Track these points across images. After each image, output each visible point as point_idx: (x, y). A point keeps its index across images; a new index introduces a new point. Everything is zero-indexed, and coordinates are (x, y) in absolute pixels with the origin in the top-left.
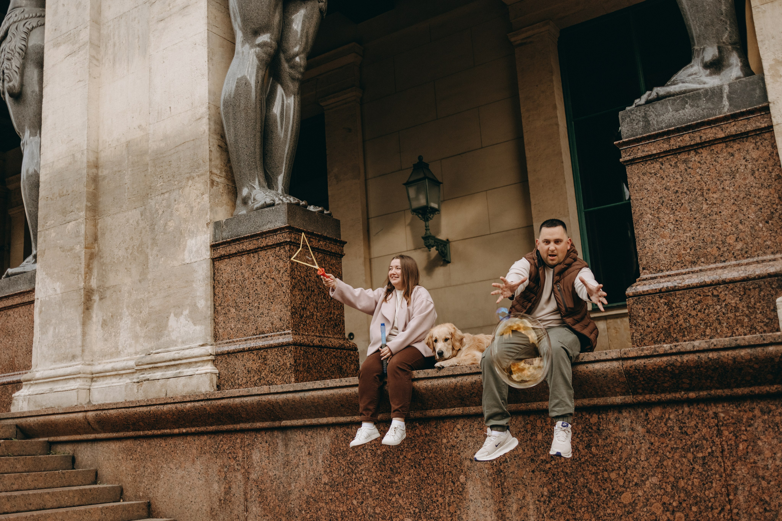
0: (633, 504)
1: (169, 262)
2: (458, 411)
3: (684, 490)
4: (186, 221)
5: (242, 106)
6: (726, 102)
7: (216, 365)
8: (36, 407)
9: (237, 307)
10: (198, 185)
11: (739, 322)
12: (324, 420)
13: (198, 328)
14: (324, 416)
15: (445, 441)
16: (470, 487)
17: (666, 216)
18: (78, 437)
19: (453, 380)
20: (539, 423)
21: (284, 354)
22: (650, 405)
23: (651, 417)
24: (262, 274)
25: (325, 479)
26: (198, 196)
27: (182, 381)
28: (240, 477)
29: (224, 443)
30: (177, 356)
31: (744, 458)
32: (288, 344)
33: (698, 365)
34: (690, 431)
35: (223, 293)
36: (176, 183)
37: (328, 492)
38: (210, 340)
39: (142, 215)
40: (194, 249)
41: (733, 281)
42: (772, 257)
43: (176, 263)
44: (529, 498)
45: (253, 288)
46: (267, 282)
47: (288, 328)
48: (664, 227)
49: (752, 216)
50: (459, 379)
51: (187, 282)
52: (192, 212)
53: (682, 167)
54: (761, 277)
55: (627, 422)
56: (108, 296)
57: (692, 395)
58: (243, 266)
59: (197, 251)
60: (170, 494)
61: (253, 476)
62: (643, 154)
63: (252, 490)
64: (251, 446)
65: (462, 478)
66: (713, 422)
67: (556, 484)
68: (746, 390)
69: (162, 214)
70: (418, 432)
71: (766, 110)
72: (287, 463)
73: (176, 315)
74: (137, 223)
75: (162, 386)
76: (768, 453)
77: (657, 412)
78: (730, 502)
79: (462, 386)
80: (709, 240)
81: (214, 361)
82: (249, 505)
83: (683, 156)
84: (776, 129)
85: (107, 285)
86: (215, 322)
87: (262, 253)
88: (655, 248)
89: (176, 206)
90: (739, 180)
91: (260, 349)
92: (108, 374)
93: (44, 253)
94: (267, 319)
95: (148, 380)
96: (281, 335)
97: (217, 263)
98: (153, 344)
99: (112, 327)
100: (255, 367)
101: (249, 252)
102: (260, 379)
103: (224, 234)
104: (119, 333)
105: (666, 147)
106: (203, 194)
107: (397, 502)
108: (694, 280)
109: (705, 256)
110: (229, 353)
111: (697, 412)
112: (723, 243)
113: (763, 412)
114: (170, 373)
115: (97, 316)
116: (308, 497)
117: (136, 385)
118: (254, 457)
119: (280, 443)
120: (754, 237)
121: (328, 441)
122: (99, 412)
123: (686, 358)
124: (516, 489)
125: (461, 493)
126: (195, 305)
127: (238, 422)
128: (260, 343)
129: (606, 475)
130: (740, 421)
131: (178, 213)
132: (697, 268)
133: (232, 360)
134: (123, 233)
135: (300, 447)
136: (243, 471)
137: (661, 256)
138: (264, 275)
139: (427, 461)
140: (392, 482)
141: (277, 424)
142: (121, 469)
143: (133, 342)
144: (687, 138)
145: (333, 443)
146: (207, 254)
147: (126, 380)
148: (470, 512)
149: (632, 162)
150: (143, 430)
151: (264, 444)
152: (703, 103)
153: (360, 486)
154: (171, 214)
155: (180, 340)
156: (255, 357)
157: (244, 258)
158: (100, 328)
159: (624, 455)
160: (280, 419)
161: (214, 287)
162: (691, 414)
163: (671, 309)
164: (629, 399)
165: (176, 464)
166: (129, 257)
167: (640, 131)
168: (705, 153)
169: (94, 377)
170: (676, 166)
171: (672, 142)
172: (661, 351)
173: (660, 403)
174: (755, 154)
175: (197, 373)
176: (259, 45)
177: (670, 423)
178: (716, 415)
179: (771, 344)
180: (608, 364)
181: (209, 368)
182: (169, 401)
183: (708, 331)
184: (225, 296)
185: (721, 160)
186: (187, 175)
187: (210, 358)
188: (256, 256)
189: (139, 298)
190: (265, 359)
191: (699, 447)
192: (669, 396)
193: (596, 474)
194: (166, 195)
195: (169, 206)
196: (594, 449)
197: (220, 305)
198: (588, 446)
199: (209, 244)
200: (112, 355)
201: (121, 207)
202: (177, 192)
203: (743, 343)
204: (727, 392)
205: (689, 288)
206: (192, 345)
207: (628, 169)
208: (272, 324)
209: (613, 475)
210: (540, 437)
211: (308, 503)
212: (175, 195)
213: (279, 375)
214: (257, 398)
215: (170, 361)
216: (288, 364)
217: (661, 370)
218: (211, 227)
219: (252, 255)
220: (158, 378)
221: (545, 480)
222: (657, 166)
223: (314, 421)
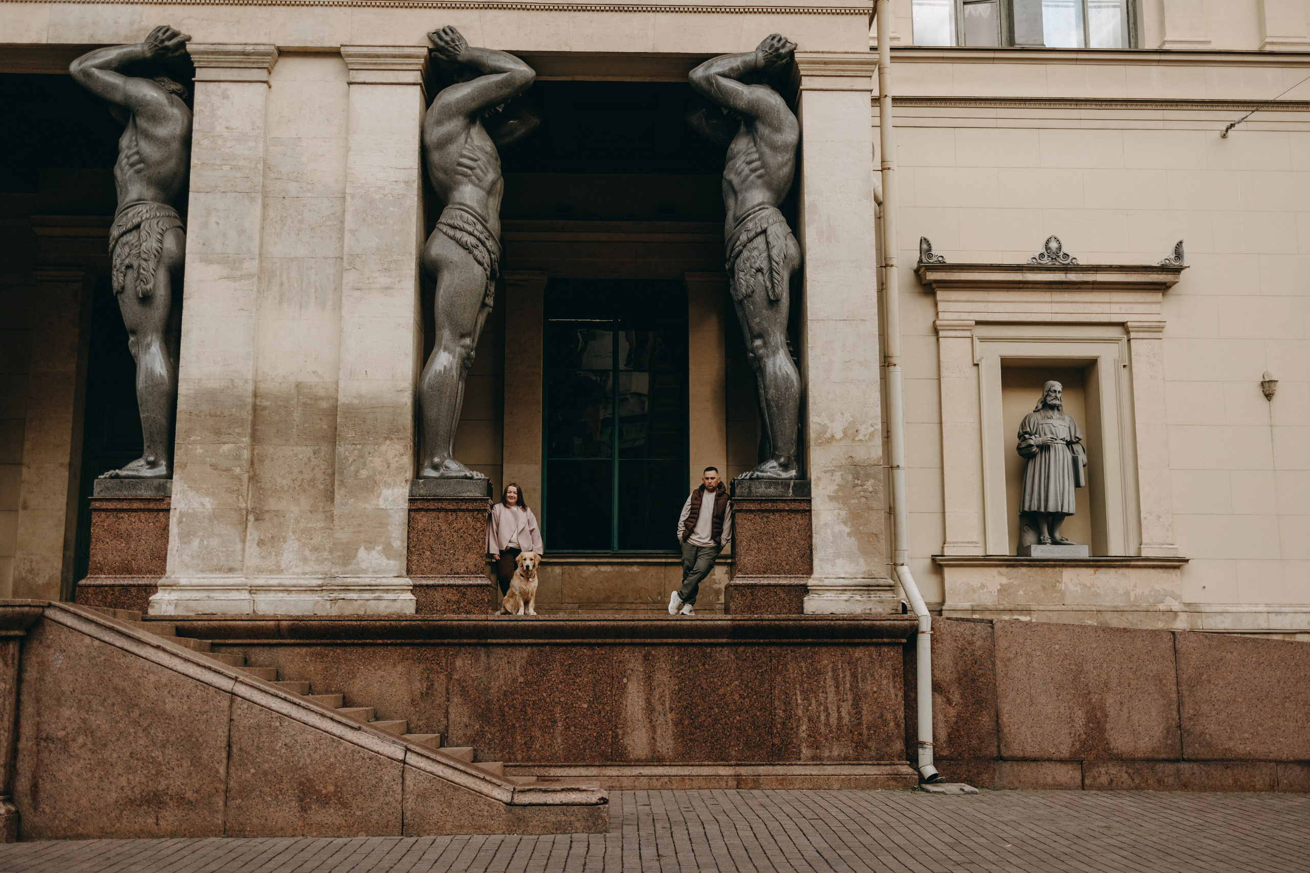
0: (724, 695)
1: (360, 504)
2: (627, 641)
3: (751, 688)
4: (381, 473)
5: (448, 393)
6: (791, 491)
7: (414, 594)
8: (188, 611)
9: (432, 550)
10: (398, 447)
11: (785, 607)
12: (526, 641)
13: (392, 562)
14: (527, 638)
15: (615, 658)
16: (630, 686)
17: (754, 545)
18: (256, 641)
19: (632, 623)
20: (677, 651)
21: (483, 592)
22: (739, 644)
23: (739, 651)
24: (459, 529)
25: (521, 680)
26: (396, 455)
27: (384, 603)
28: (442, 677)
29: (429, 653)
30: (373, 583)
31: (780, 673)
32: (487, 585)
33: (769, 626)
34: (757, 659)
35: (418, 538)
36: (371, 439)
37: (523, 688)
38: (405, 573)
39: (315, 453)
40: (390, 499)
41: (784, 586)
42: (801, 576)
43: (367, 506)
44: (667, 692)
45: (449, 539)
46: (464, 536)
47: (482, 573)
48: (752, 550)
49: (795, 553)
50: (636, 622)
51: (380, 523)
52: (388, 467)
53: (765, 520)
54: (797, 586)
55: (726, 653)
56: (267, 519)
57: (762, 641)
58: (441, 520)
59: (394, 500)
60: (367, 689)
61: (455, 677)
62: (747, 508)
63: (453, 686)
64: (455, 656)
65: (625, 680)
66: (768, 655)
67: (683, 684)
68: (787, 641)
69: (352, 462)
70: (596, 652)
71: (810, 501)
72: (488, 668)
73: (366, 549)
74: (309, 459)
75: (361, 605)
76: (791, 671)
77: (742, 649)
78: (771, 694)
79: (637, 627)
80: (774, 561)
81: (412, 590)
82: (450, 697)
83: (766, 514)
84: (813, 512)
85: (266, 508)
86: (408, 560)
87: (461, 514)
88: (746, 561)
89: (370, 459)
90: (792, 534)
91: (460, 586)
92: (272, 588)
93: (186, 466)
94: (463, 564)
95: (343, 599)
96: (477, 577)
97: (413, 514)
98: (338, 569)
99: (273, 547)
100: (454, 599)
101: (447, 511)
102: (458, 608)
103: (422, 492)
104: (282, 553)
105: (758, 507)
106: (402, 455)
107: (577, 694)
108: (765, 582)
109: (771, 570)
110: (427, 586)
111: (761, 649)
112: (780, 564)
113: (792, 652)
114: (367, 595)
115: (250, 535)
116: (505, 691)
117: (329, 603)
118: (457, 664)
119: (483, 655)
120: (795, 564)
121: (525, 655)
122: (296, 622)
123: (764, 623)
124: (658, 687)
125: (623, 689)
126: (390, 544)
127: (446, 639)
128: (460, 582)
129: (712, 679)
130: (781, 655)
131: (372, 465)
132: (766, 576)
133: (431, 592)
134: (288, 465)
135: (501, 658)
136: (446, 673)
137: (749, 565)
138: (461, 531)
139: (601, 670)
140: (574, 682)
141: (483, 641)
142: (308, 669)
143: (301, 563)
144: (770, 505)
145: (529, 656)
146: (406, 506)
147: (315, 597)
148: (629, 700)
149: (739, 511)
150: (340, 639)
151: (467, 655)
152: (780, 487)
153: (550, 684)
154: (365, 464)
155: (371, 570)
156: (455, 592)
157: (442, 514)
158: (255, 546)
159: (723, 670)
160: (486, 638)
161: (408, 532)
162: (758, 650)
163: (752, 595)
164: (730, 641)
165: (374, 667)
166: (297, 487)
167: (746, 494)
168: (777, 515)
169: (253, 590)
170: (762, 519)
171: (762, 505)
172: (753, 618)
173: (746, 644)
174: (801, 522)
175: (400, 598)
176: (463, 346)
177: (748, 654)
178: (770, 651)
179: (803, 620)
180: (725, 622)
181: (409, 596)
182: (383, 619)
183: (769, 609)
184: (419, 541)
185: (784, 521)
186: (385, 435)
187: (411, 588)
188: (454, 514)
189: (309, 526)
190: (464, 594)
191: (761, 667)
192: (750, 641)
193: (706, 679)
194: (359, 447)
195: (362, 457)
196: (706, 666)
197: (414, 547)
198: (704, 665)
199: (407, 497)
200: (271, 572)
201: (288, 440)
202: (372, 447)
203: (791, 618)
204: (778, 641)
205: (763, 586)
206: (387, 576)
207: (737, 514)
208: (467, 568)
209: (716, 680)
210: (676, 658)
211: (505, 695)
212: (369, 448)
213: (477, 607)
214: (475, 623)
215: (365, 586)
216: (486, 600)
217: (751, 627)
218: (409, 483)
219: (450, 513)
220: (355, 598)
221: (677, 682)
222: (753, 516)
223: (517, 641)
